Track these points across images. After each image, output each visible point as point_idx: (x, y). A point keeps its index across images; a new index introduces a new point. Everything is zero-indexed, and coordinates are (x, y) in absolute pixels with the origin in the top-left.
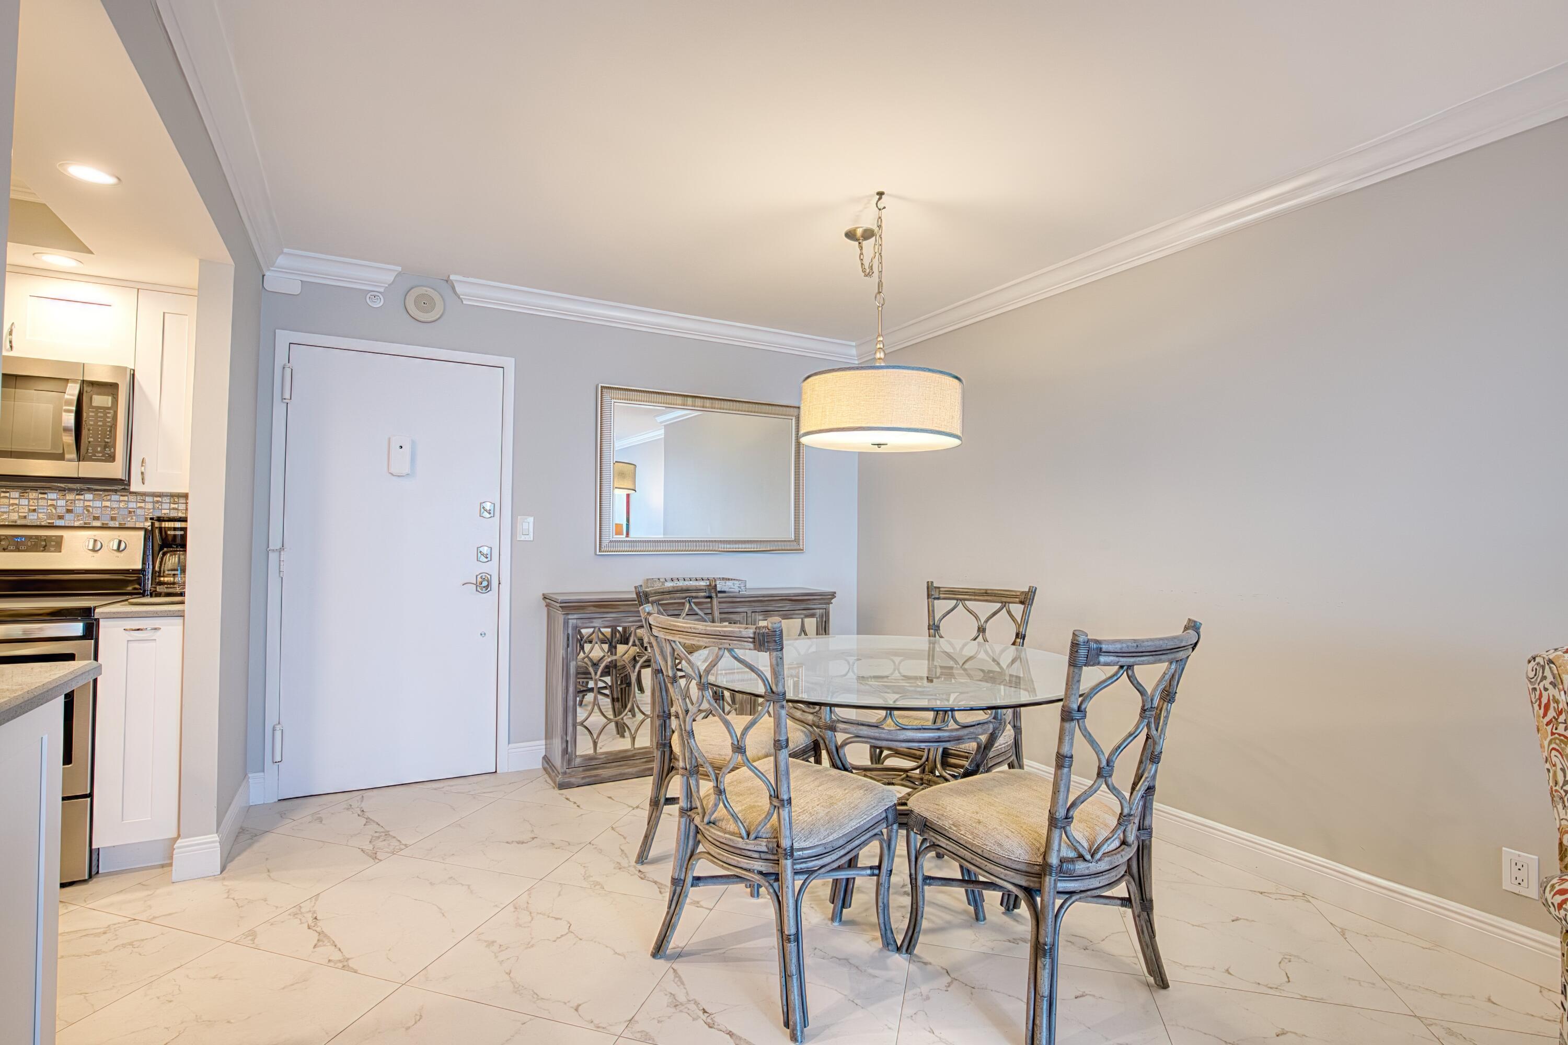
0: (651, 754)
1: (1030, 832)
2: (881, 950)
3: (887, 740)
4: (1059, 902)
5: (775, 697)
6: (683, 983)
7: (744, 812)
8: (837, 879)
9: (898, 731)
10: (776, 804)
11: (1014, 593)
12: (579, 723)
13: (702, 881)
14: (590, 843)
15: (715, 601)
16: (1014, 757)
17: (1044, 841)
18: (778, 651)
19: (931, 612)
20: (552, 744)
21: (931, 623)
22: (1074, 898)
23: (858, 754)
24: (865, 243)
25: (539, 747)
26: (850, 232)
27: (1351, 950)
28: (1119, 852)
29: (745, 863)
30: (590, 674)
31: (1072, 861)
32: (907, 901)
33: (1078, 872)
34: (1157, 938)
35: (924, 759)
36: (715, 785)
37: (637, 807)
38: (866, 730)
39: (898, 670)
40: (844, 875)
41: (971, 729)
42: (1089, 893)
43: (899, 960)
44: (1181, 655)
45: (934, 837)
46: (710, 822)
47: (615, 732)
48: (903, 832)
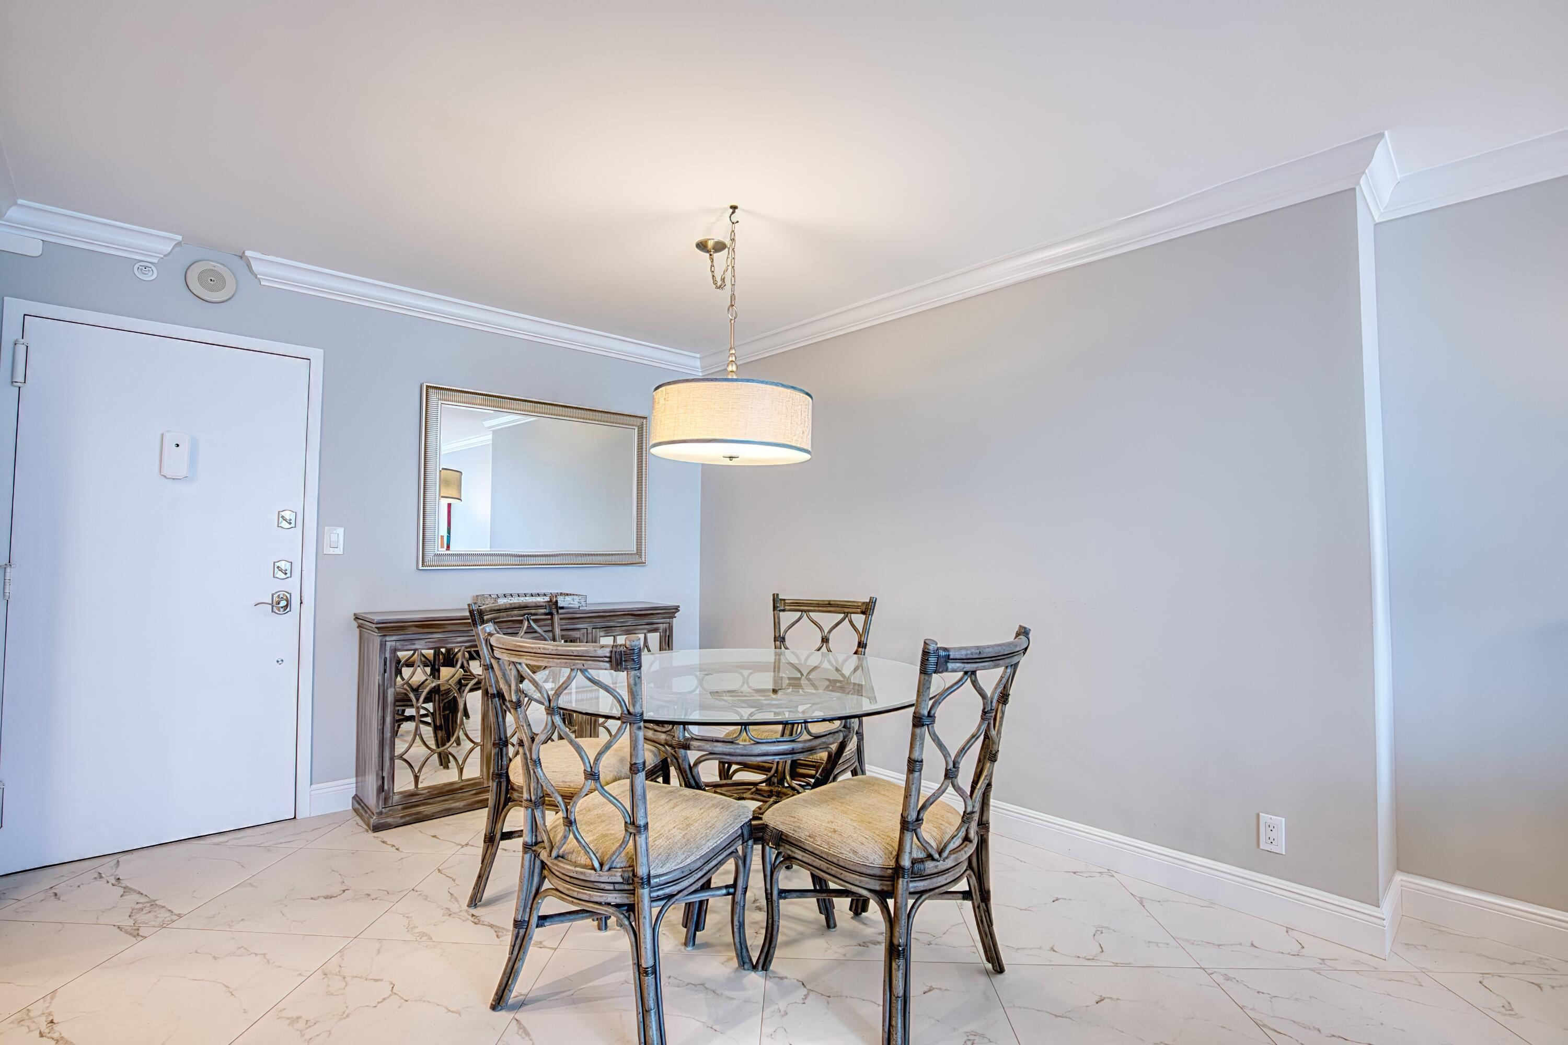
0: (480, 785)
1: (883, 836)
2: (737, 970)
3: (742, 755)
4: (911, 902)
5: (632, 718)
6: (528, 1034)
7: (596, 842)
8: (690, 903)
9: (753, 746)
10: (632, 831)
11: (856, 604)
12: (397, 756)
13: (548, 920)
14: (413, 890)
15: (556, 618)
16: (857, 763)
17: (896, 846)
18: (636, 670)
19: (777, 624)
20: (365, 781)
21: (777, 635)
22: (923, 897)
23: (709, 772)
24: (716, 256)
25: (349, 786)
26: (701, 243)
27: (1148, 916)
28: (962, 849)
29: (598, 896)
30: (411, 701)
31: (922, 861)
32: (761, 917)
33: (928, 872)
34: (994, 926)
35: (773, 771)
36: (565, 816)
37: (467, 845)
38: (721, 747)
39: (748, 683)
40: (697, 897)
41: (823, 739)
42: (937, 891)
43: (755, 978)
44: (1014, 660)
45: (790, 850)
46: (558, 856)
47: (437, 763)
48: (758, 848)
